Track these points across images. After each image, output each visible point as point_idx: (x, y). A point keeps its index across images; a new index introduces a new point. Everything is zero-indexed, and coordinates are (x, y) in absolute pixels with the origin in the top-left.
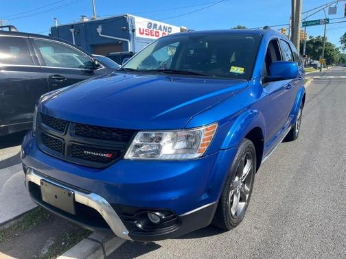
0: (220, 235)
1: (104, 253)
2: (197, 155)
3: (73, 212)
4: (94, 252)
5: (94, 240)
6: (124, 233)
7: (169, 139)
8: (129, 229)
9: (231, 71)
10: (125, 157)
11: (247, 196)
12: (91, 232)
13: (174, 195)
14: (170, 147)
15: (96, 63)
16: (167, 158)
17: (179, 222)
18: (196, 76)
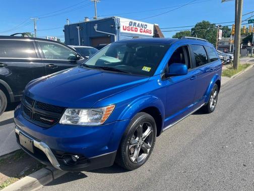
1: (53, 178)
3: (32, 151)
4: (46, 176)
5: (48, 169)
6: (57, 166)
7: (86, 113)
8: (60, 163)
9: (143, 69)
10: (60, 122)
11: (148, 150)
12: (46, 166)
15: (78, 56)
16: (83, 124)
17: (89, 161)
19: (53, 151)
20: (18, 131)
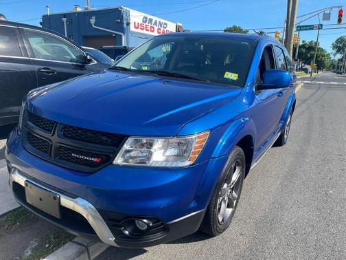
0: (207, 241)
1: (89, 257)
2: (187, 163)
3: (58, 216)
4: (78, 256)
5: (79, 244)
6: (110, 239)
7: (160, 146)
8: (115, 235)
9: (225, 76)
10: (115, 162)
11: (235, 202)
12: (75, 236)
13: (162, 203)
14: (160, 154)
16: (157, 165)
17: (166, 229)
18: (190, 80)
19: (104, 214)
20: (21, 180)
